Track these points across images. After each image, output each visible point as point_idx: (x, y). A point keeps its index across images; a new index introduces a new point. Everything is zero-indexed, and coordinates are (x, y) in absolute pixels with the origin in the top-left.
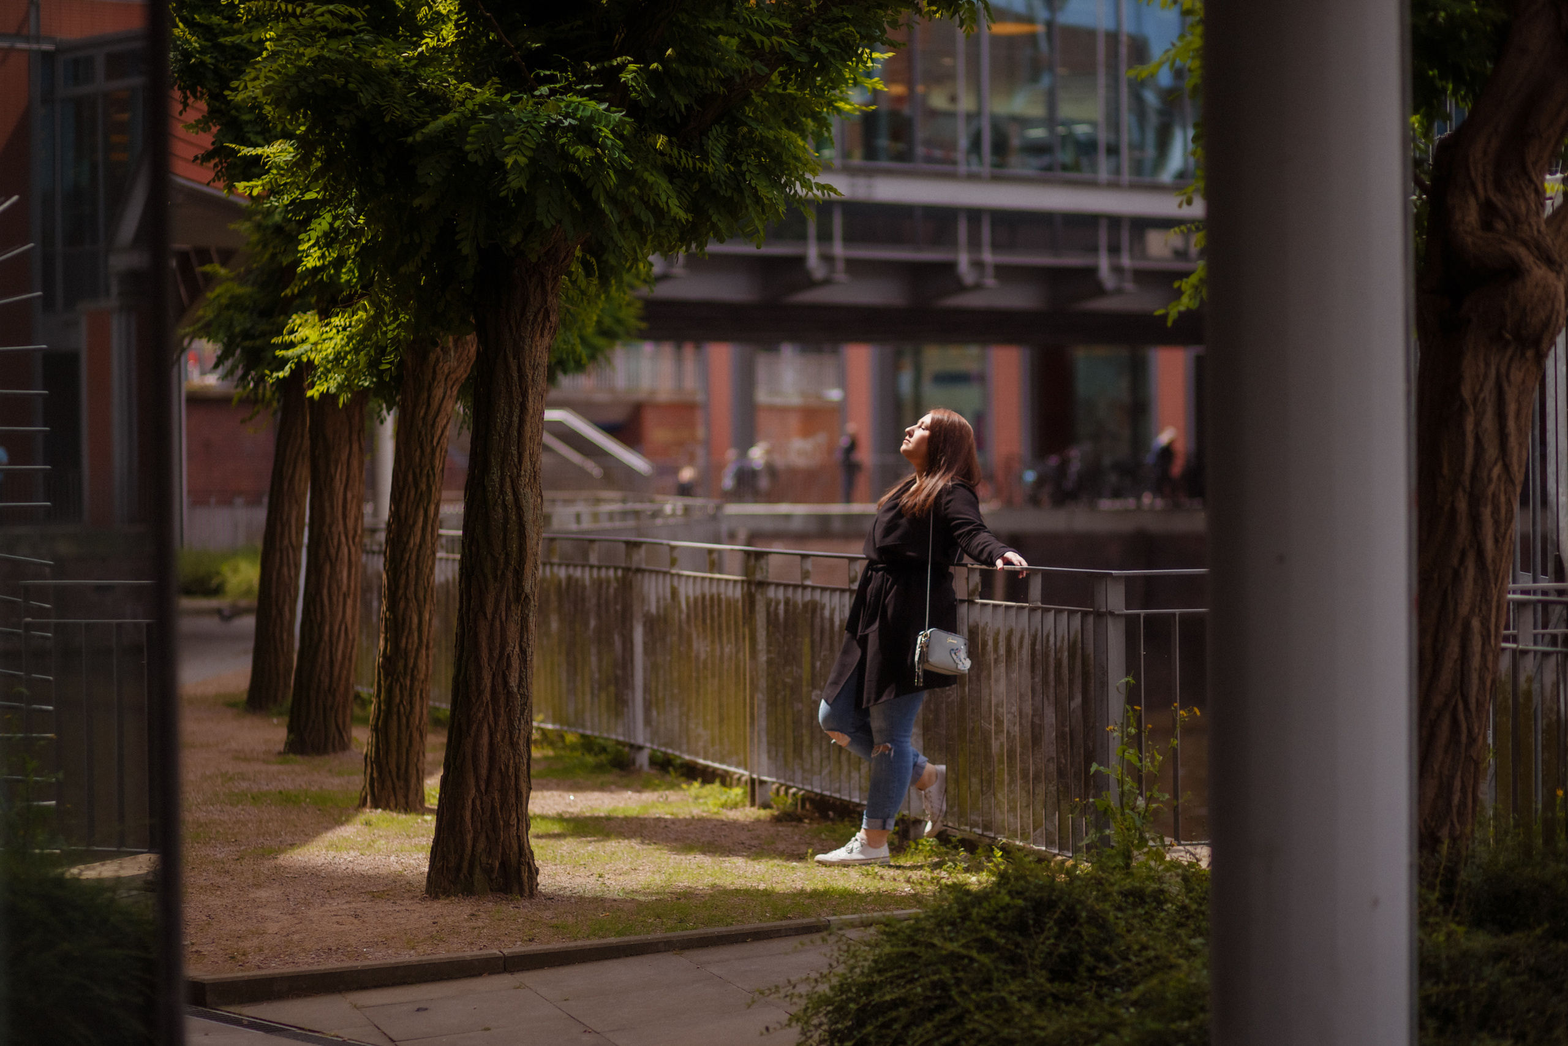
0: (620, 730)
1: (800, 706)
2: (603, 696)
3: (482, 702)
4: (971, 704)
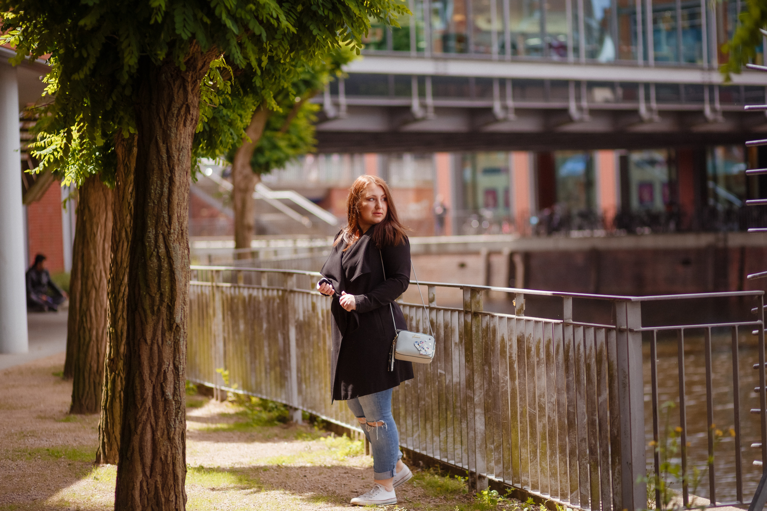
0: (283, 396)
2: (273, 373)
3: (145, 408)
4: (520, 394)
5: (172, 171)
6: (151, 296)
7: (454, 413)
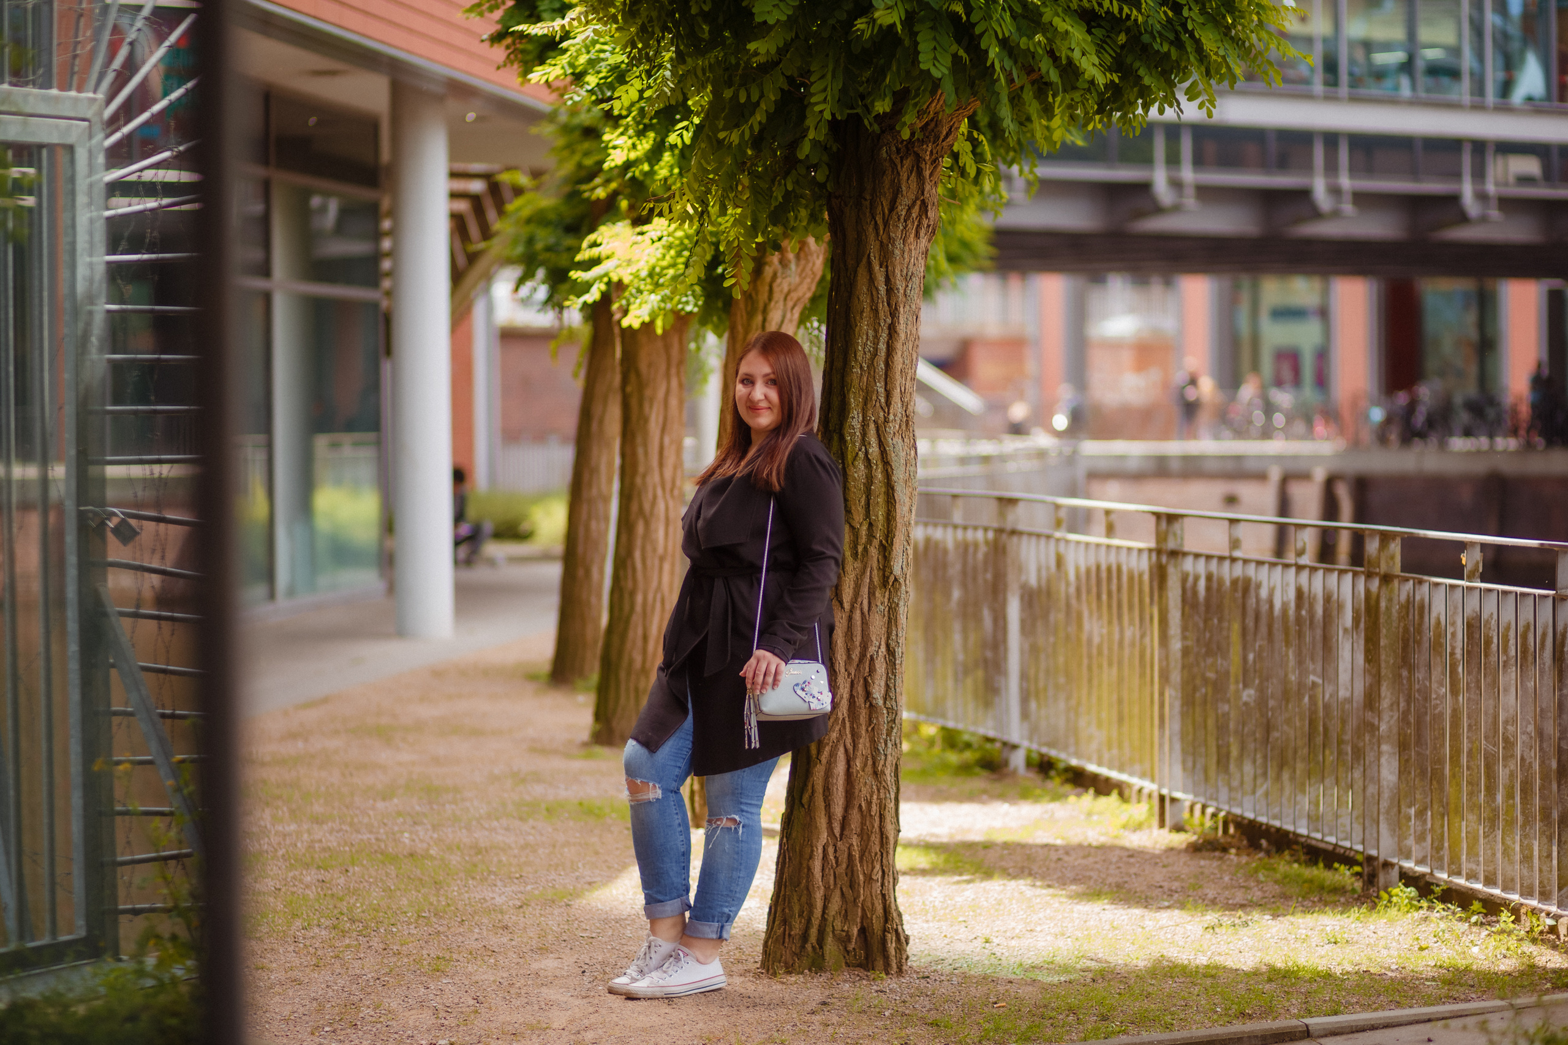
0: (990, 723)
1: (1226, 708)
2: (969, 681)
3: (837, 719)
4: (1469, 718)
5: (894, 314)
6: (852, 527)
7: (1340, 753)
